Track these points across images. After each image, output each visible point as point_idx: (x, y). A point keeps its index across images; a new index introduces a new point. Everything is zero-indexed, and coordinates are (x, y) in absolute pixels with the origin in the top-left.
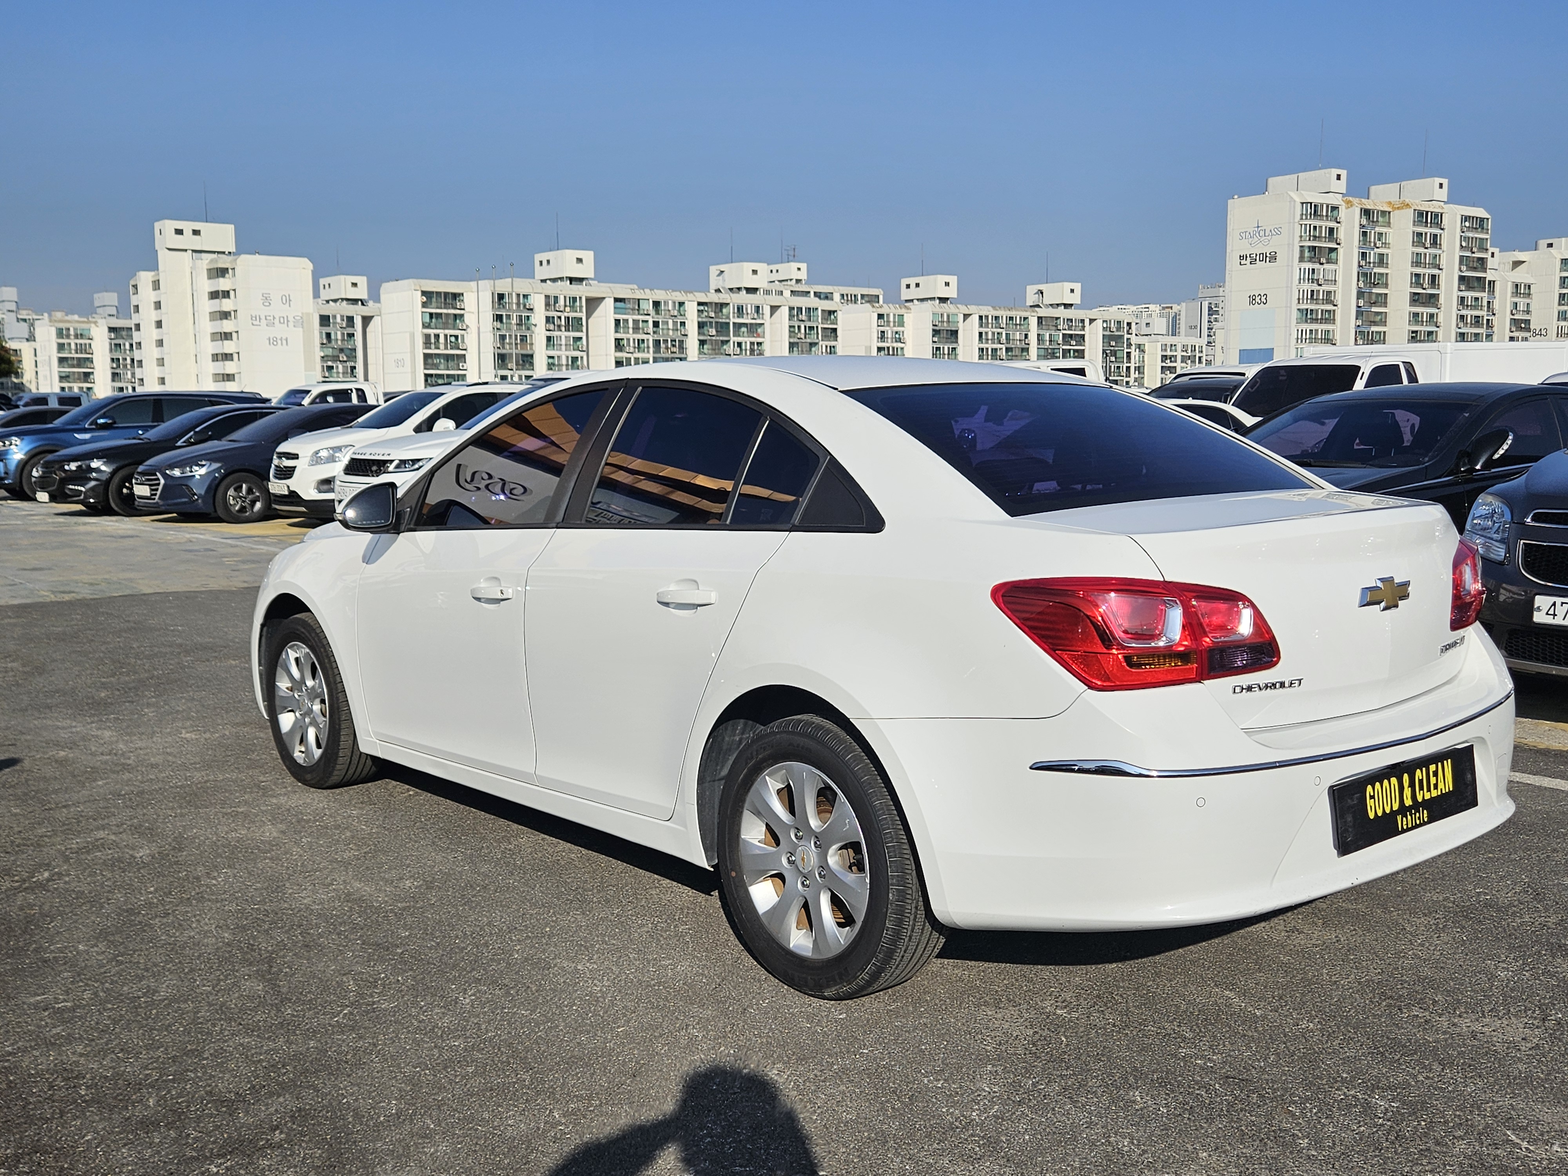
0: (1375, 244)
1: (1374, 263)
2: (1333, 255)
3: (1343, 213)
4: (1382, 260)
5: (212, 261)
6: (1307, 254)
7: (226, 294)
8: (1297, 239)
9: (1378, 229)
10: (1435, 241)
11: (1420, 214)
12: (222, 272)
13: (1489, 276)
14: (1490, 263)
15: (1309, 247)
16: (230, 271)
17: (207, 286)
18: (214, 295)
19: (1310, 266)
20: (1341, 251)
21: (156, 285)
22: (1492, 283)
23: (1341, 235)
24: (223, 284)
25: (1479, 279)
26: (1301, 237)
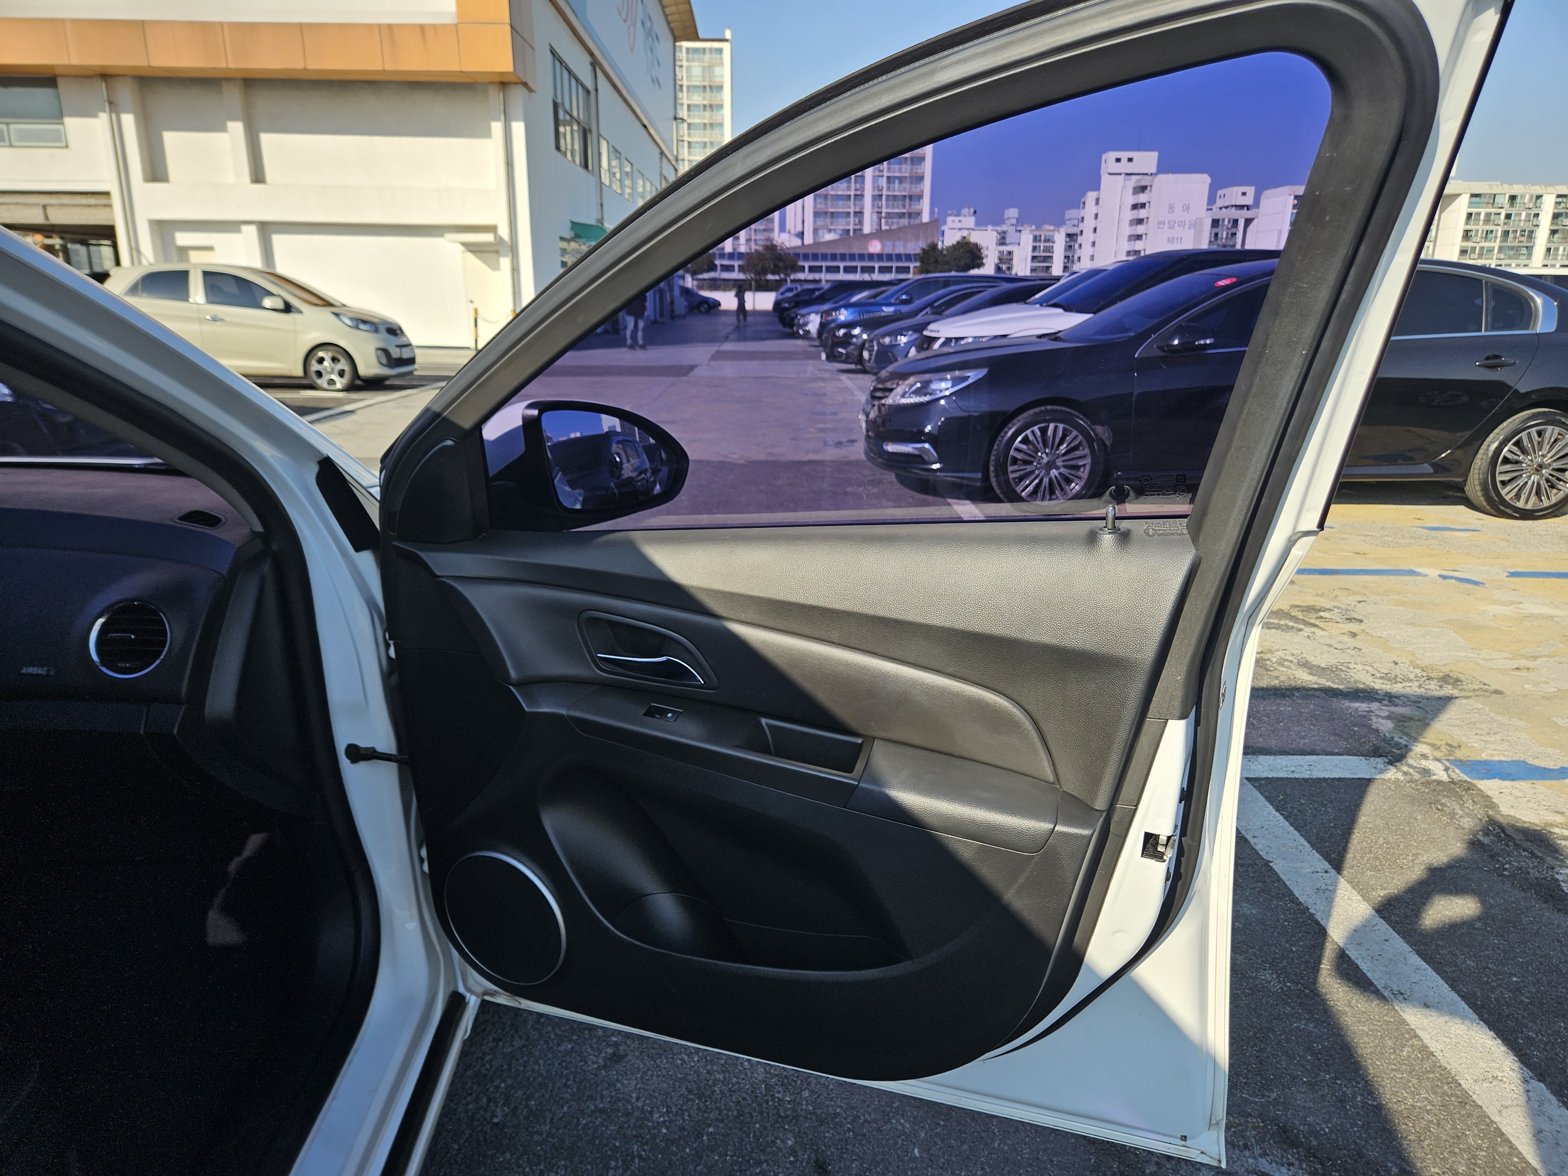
5: (1138, 181)
7: (1143, 206)
12: (1143, 189)
16: (1149, 188)
17: (1131, 200)
18: (1135, 207)
21: (1097, 201)
24: (1142, 198)
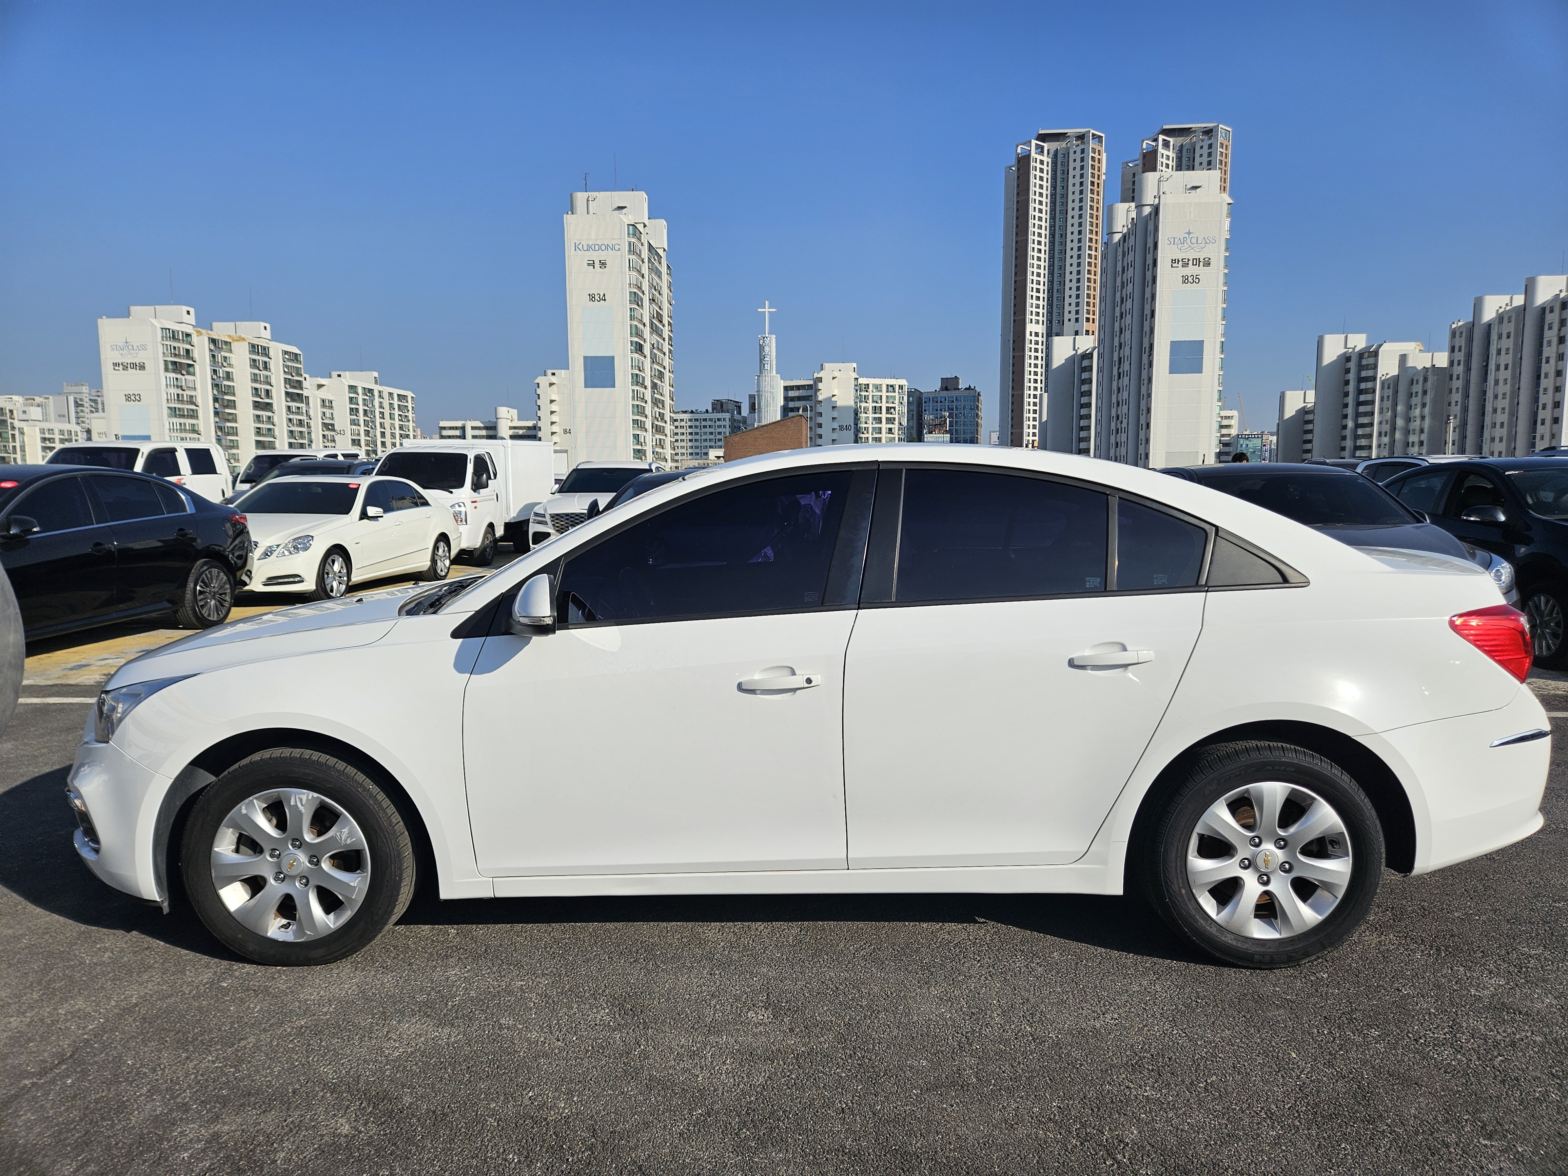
0: (222, 364)
1: (223, 378)
2: (191, 369)
3: (195, 339)
4: (228, 376)
6: (170, 367)
8: (161, 355)
9: (224, 354)
10: (266, 367)
11: (253, 346)
13: (305, 393)
14: (305, 384)
15: (171, 362)
19: (173, 375)
20: (197, 366)
22: (307, 398)
23: (196, 354)
25: (298, 394)
26: (164, 353)
